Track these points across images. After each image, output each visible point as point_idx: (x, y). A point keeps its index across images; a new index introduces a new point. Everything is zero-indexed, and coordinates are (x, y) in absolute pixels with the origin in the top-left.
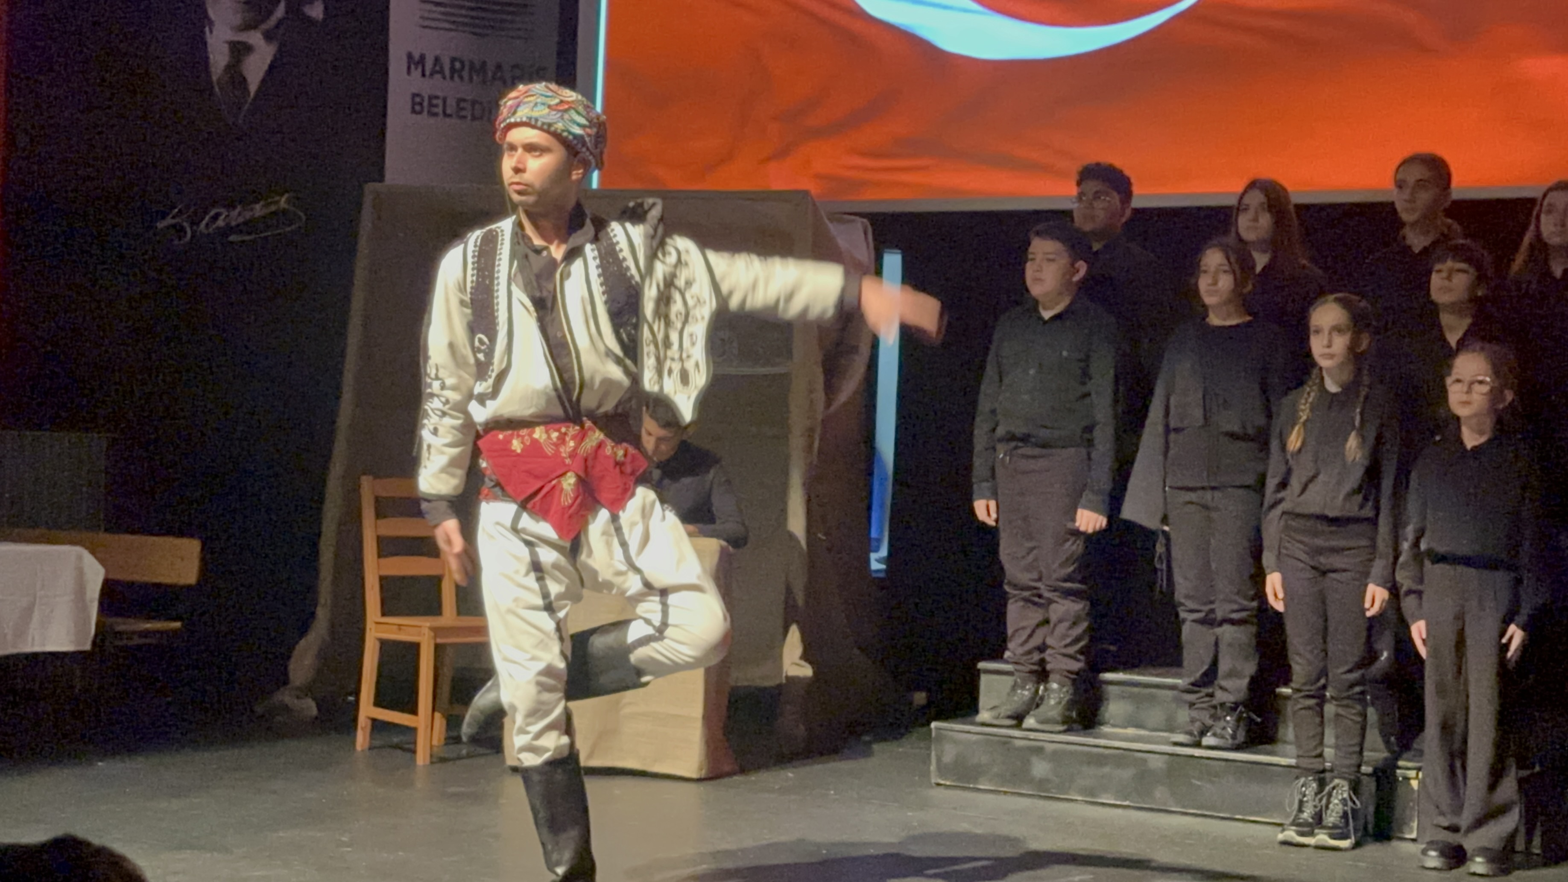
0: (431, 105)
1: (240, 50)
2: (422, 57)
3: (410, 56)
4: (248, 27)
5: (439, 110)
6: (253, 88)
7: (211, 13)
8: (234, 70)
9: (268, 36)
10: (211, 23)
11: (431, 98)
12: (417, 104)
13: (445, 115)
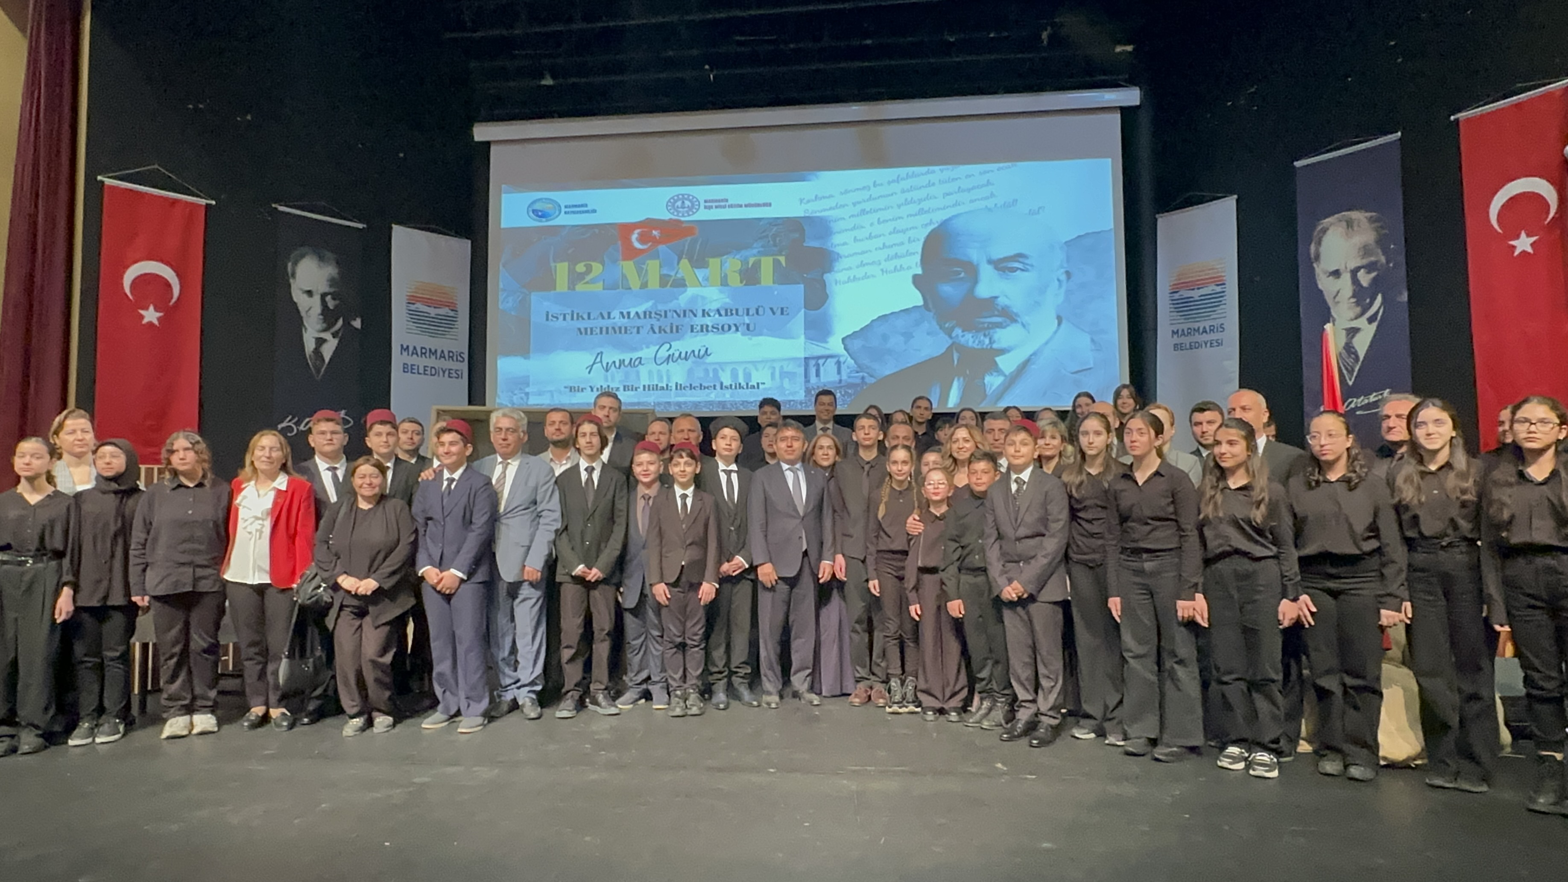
0: (412, 369)
1: (320, 342)
2: (408, 347)
3: (402, 346)
4: (325, 330)
5: (416, 371)
6: (327, 360)
7: (305, 323)
8: (317, 352)
9: (334, 335)
10: (306, 329)
11: (412, 365)
12: (406, 368)
13: (419, 373)
